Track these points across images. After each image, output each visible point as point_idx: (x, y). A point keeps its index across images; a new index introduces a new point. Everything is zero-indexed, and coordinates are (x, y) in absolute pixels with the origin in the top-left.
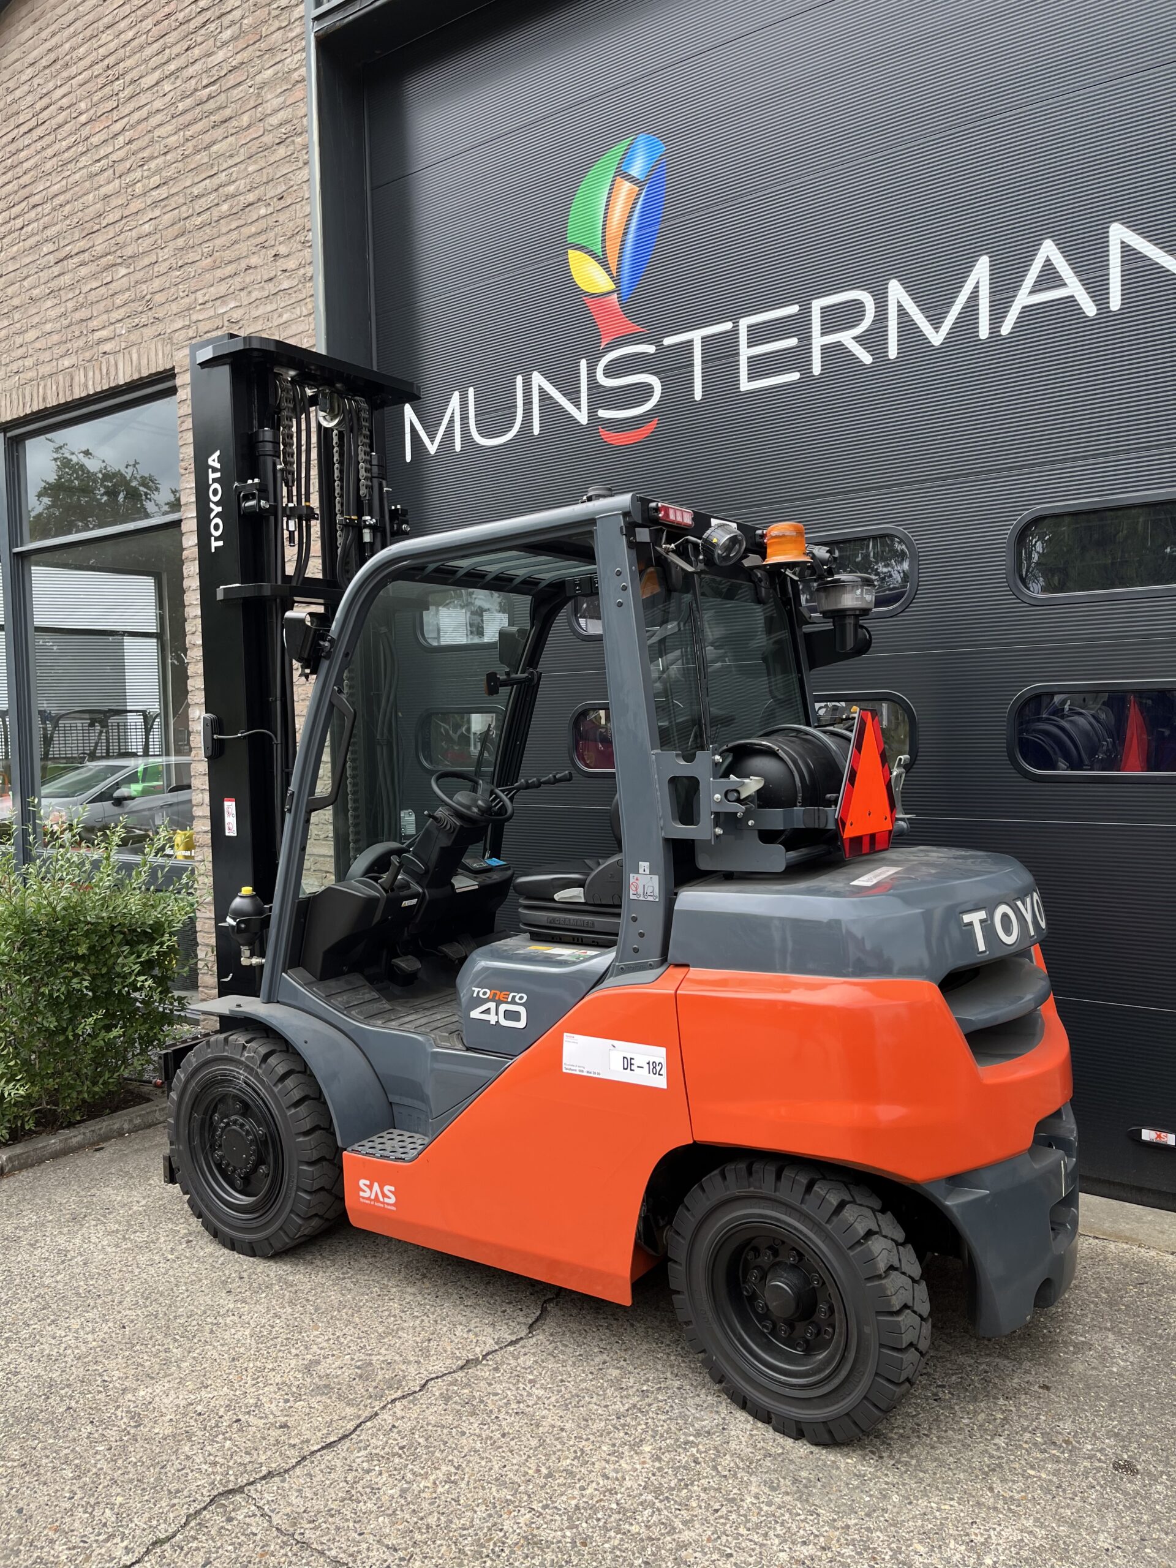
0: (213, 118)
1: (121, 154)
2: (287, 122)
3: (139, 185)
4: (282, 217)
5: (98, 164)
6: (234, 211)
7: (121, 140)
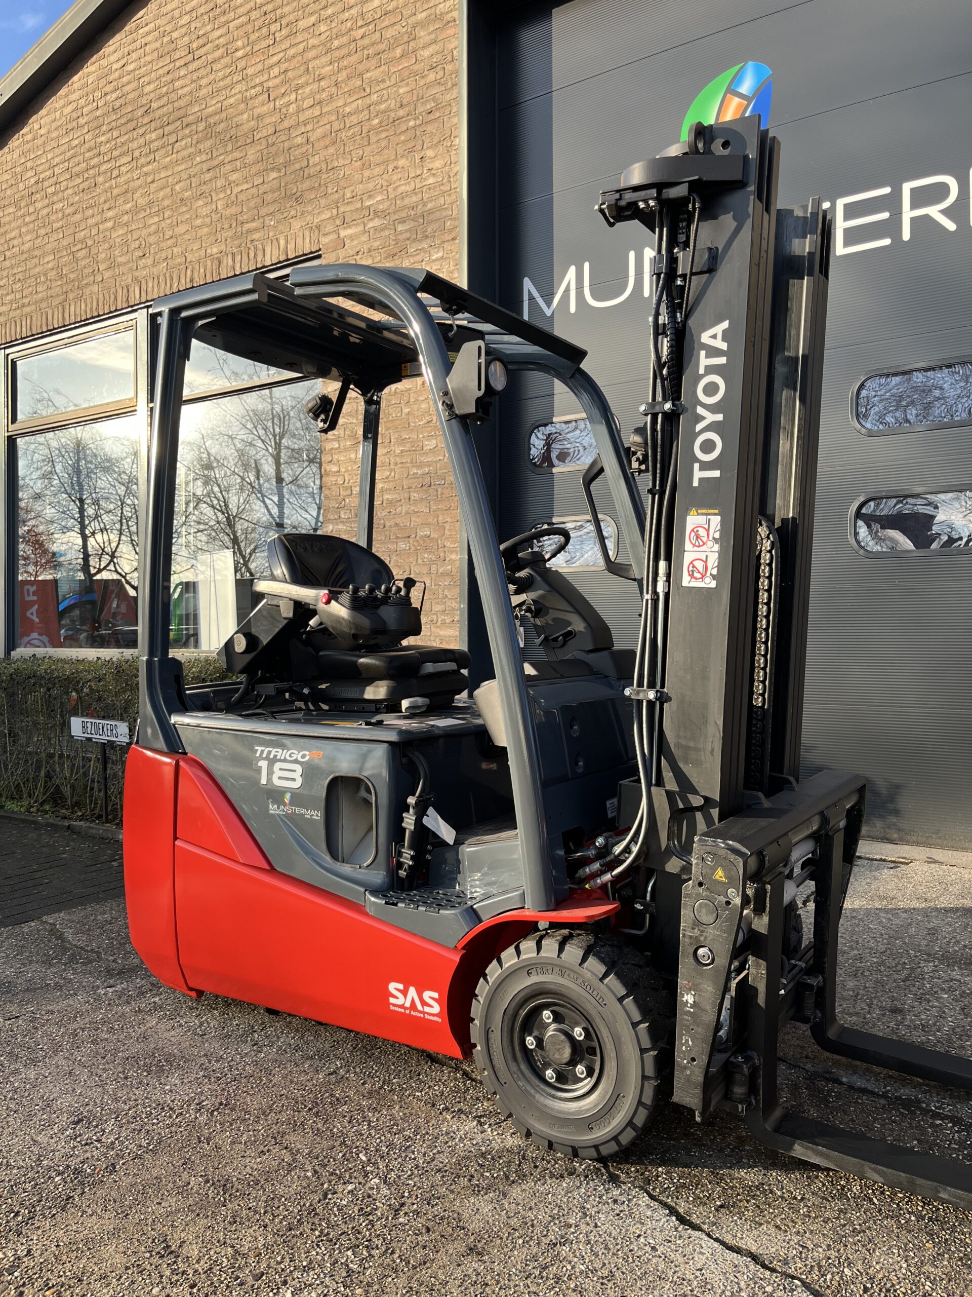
0: (366, 52)
1: (277, 81)
2: (437, 53)
3: (294, 105)
4: (430, 128)
5: (253, 91)
6: (384, 124)
7: (276, 71)
